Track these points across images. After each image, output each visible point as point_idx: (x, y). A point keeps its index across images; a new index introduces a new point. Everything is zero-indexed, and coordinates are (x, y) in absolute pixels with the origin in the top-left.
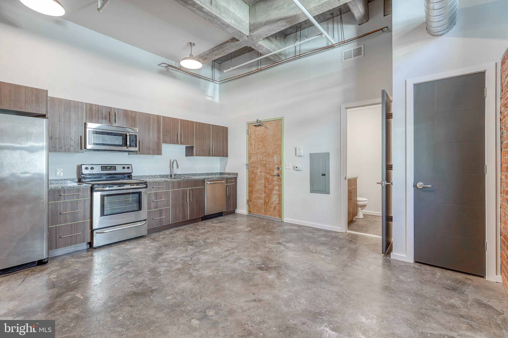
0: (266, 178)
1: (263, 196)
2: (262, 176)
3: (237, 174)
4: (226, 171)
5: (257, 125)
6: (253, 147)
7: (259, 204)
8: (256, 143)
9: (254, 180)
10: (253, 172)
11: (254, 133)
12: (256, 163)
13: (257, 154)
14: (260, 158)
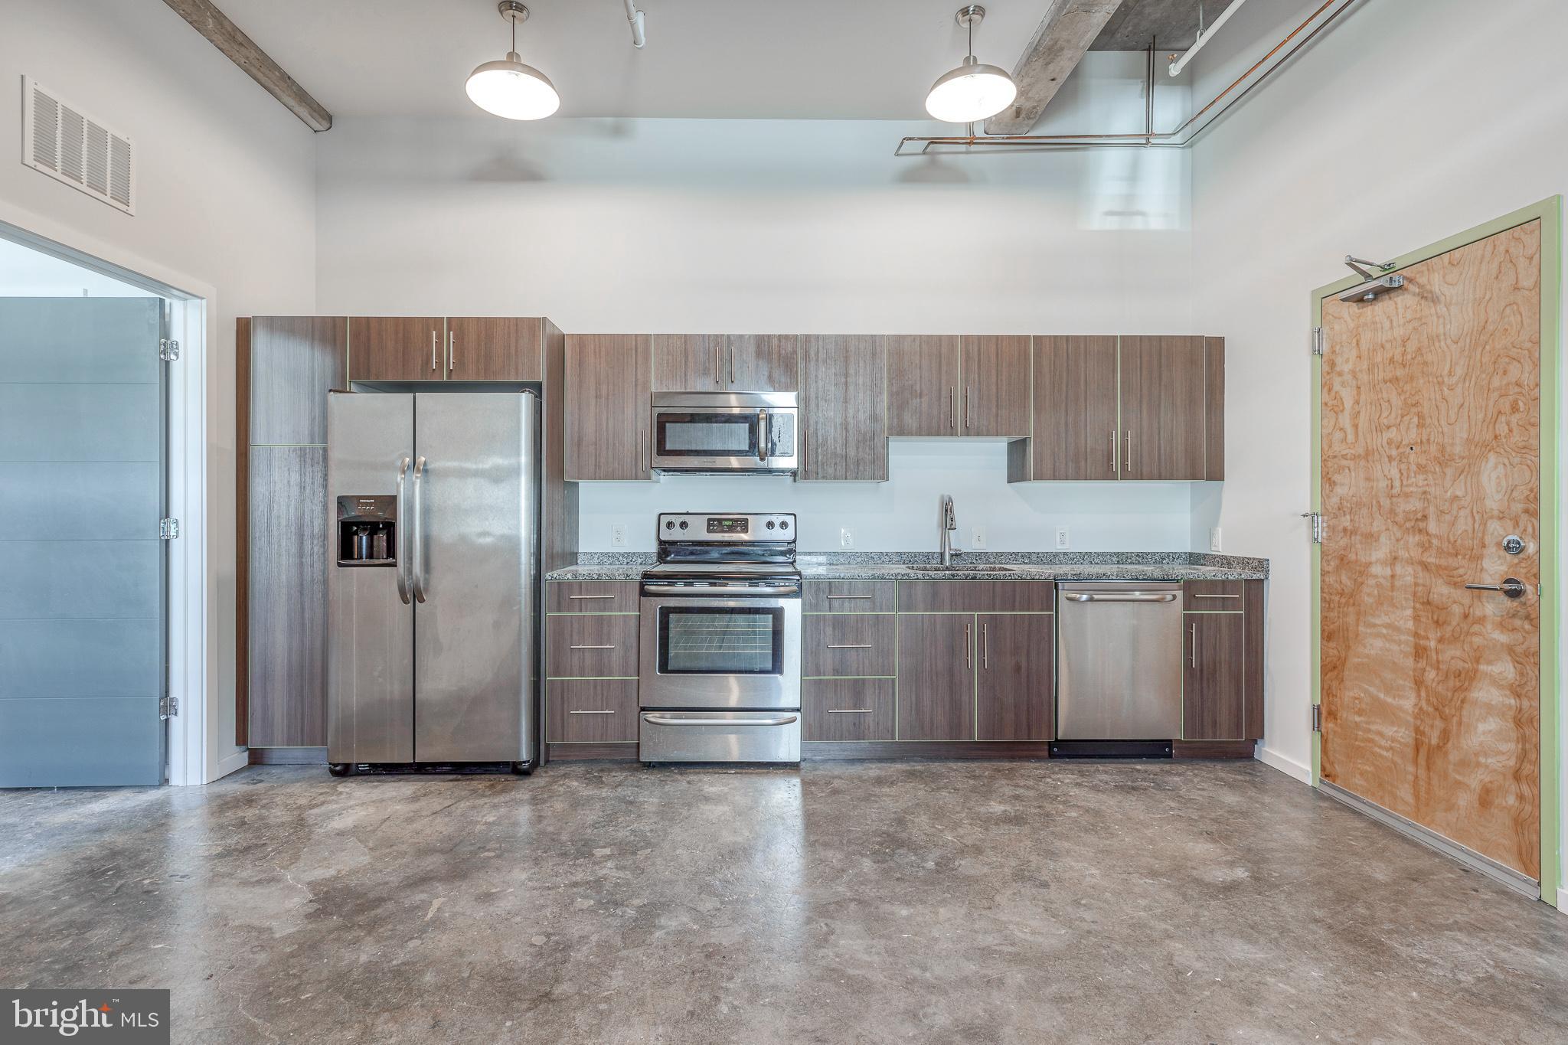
0: (1428, 603)
1: (1408, 703)
2: (1398, 583)
3: (1262, 565)
4: (1214, 547)
5: (1367, 292)
6: (1345, 420)
7: (1380, 747)
8: (1363, 397)
9: (1354, 604)
10: (1345, 560)
11: (1354, 344)
12: (1365, 511)
13: (1370, 458)
14: (1386, 482)
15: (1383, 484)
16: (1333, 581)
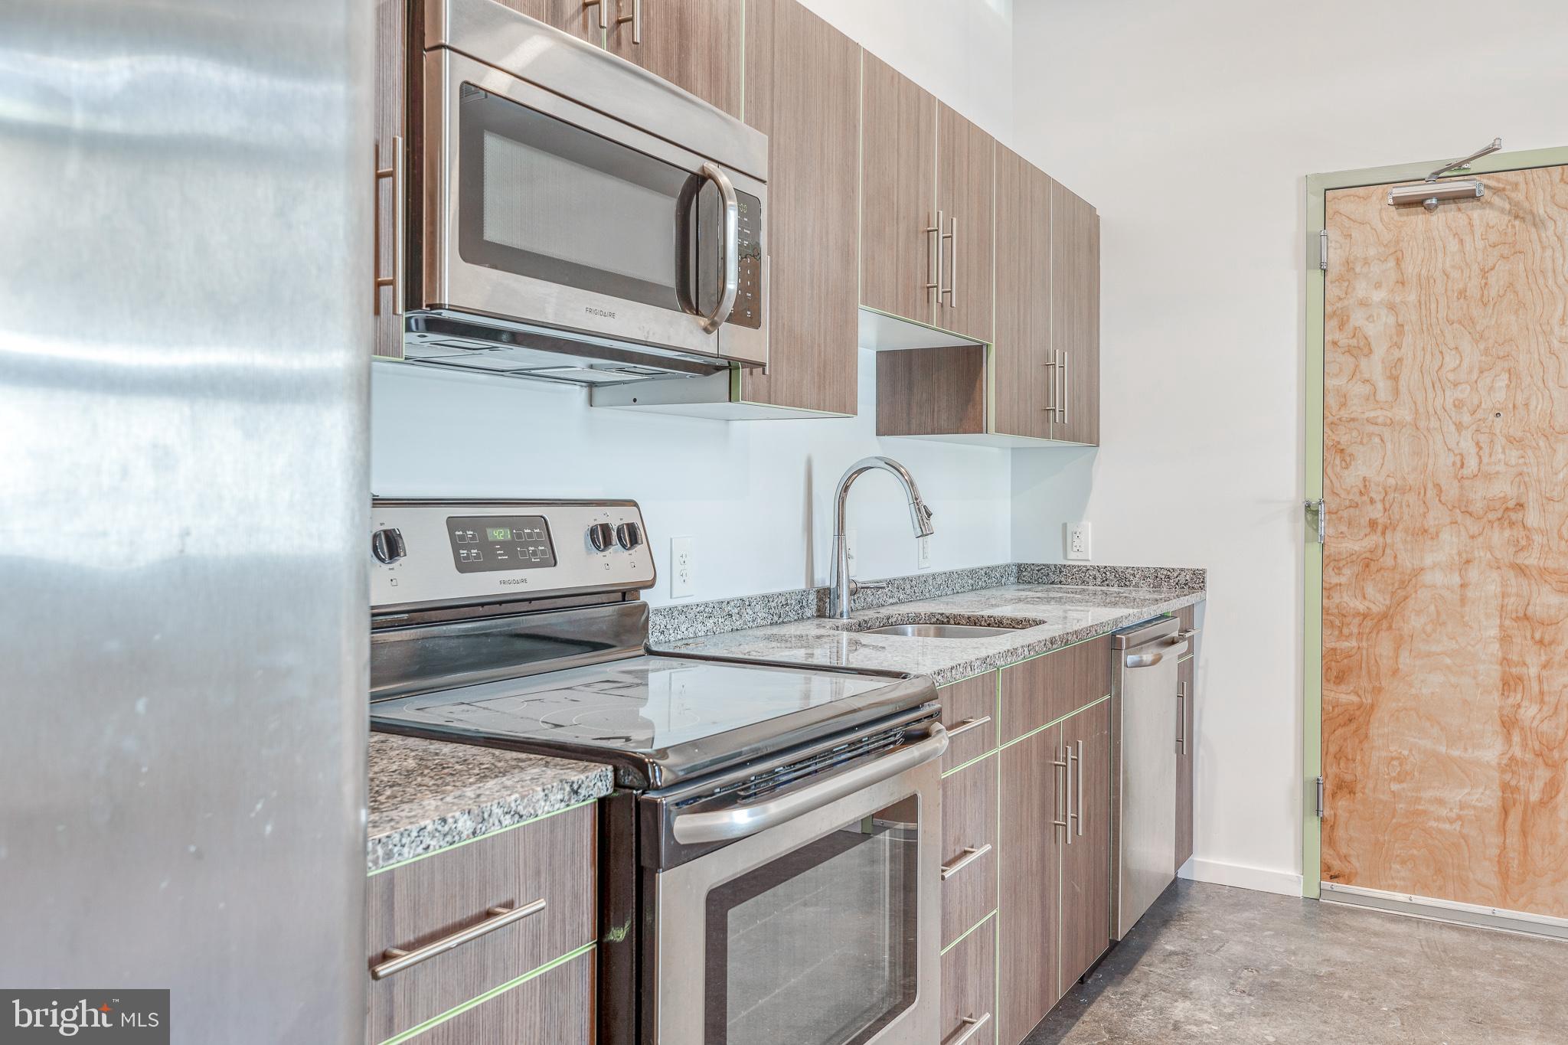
0: (1526, 618)
1: (1489, 753)
2: (1470, 594)
3: (1195, 581)
4: (1072, 555)
5: (1430, 196)
6: (1374, 369)
7: (1438, 819)
8: (1408, 339)
9: (1390, 628)
10: (1373, 567)
11: (1391, 263)
12: (1411, 498)
13: (1422, 424)
14: (1451, 459)
15: (1446, 461)
16: (1346, 598)
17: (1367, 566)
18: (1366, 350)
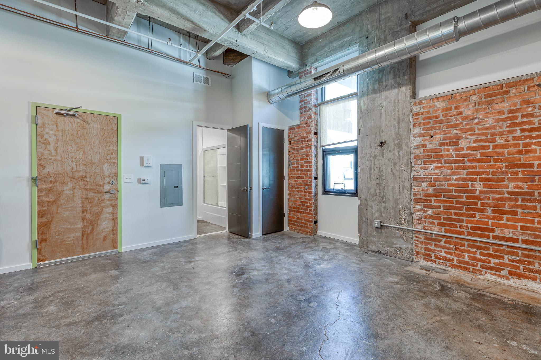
0: (87, 198)
1: (80, 225)
2: (75, 195)
5: (65, 114)
7: (68, 241)
8: (59, 143)
9: (56, 203)
10: (51, 191)
11: (55, 126)
12: (61, 176)
13: (63, 160)
14: (70, 168)
15: (69, 168)
16: (44, 198)
17: (50, 191)
18: (49, 144)
